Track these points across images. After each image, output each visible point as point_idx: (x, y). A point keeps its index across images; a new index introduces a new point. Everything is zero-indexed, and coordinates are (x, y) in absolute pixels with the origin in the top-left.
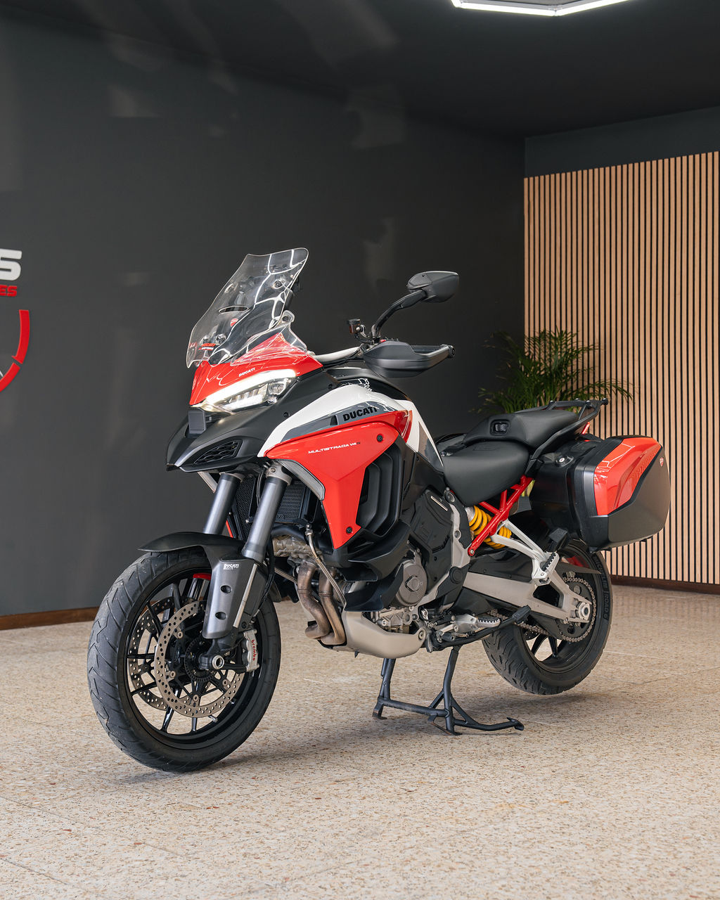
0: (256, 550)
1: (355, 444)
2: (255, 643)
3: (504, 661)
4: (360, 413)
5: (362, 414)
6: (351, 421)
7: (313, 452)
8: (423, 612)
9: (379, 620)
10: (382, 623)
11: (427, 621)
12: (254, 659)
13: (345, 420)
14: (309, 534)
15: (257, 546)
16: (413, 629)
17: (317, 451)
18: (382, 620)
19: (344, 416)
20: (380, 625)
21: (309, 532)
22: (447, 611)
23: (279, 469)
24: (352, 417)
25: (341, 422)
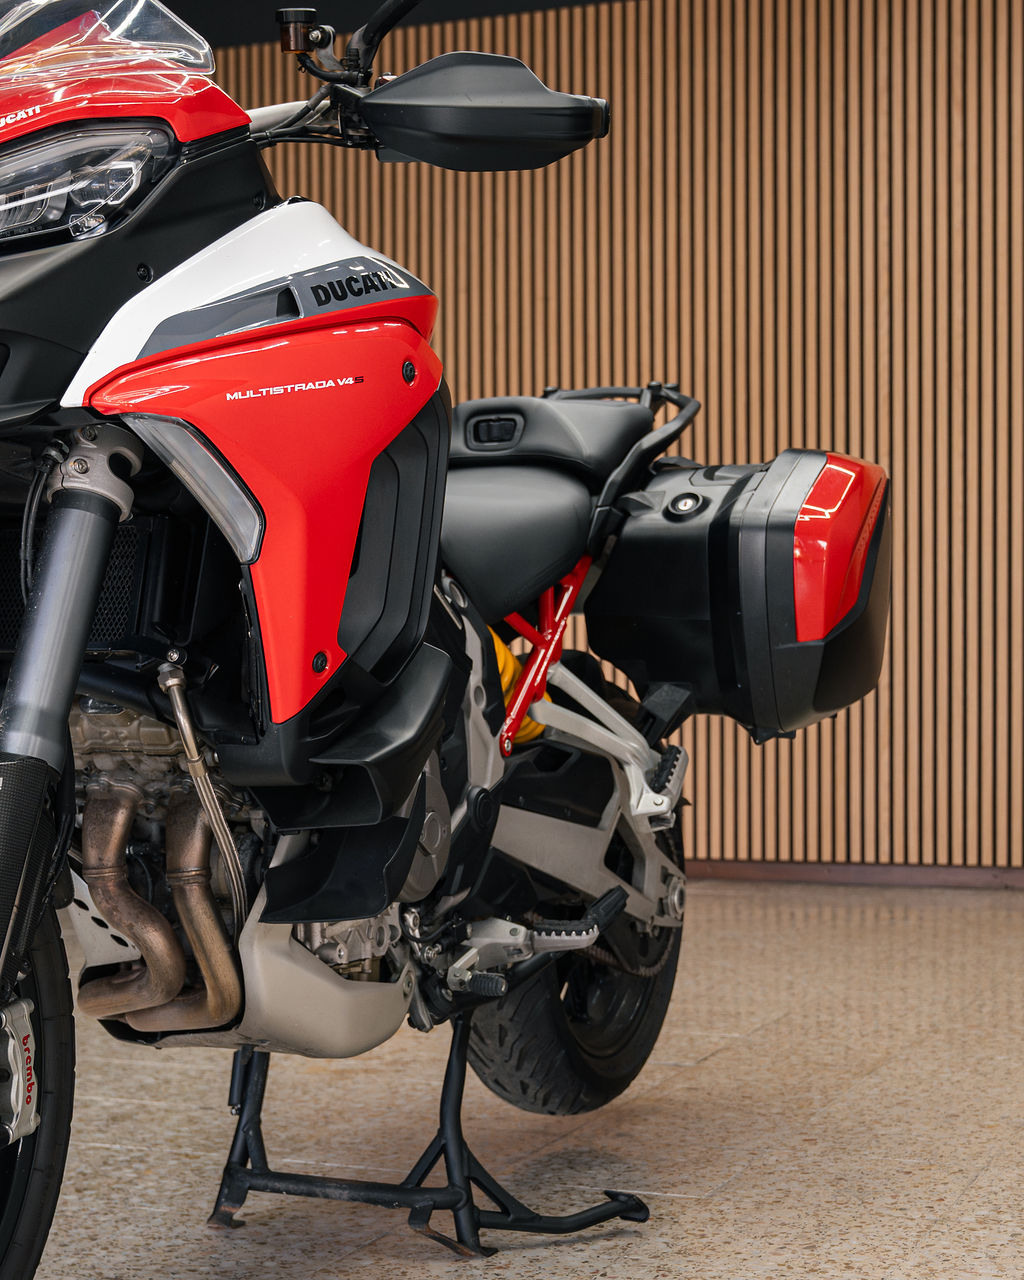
0: (40, 730)
1: (351, 381)
2: (31, 1044)
3: (509, 1039)
4: (356, 286)
5: (360, 290)
6: (334, 307)
7: (238, 395)
8: (410, 919)
9: (323, 946)
10: (334, 955)
11: (418, 941)
12: (28, 1100)
13: (320, 303)
14: (172, 682)
15: (43, 715)
16: (385, 970)
17: (250, 394)
18: (333, 945)
19: (315, 290)
20: (326, 961)
21: (172, 674)
22: (457, 910)
23: (99, 463)
24: (339, 298)
25: (307, 310)
